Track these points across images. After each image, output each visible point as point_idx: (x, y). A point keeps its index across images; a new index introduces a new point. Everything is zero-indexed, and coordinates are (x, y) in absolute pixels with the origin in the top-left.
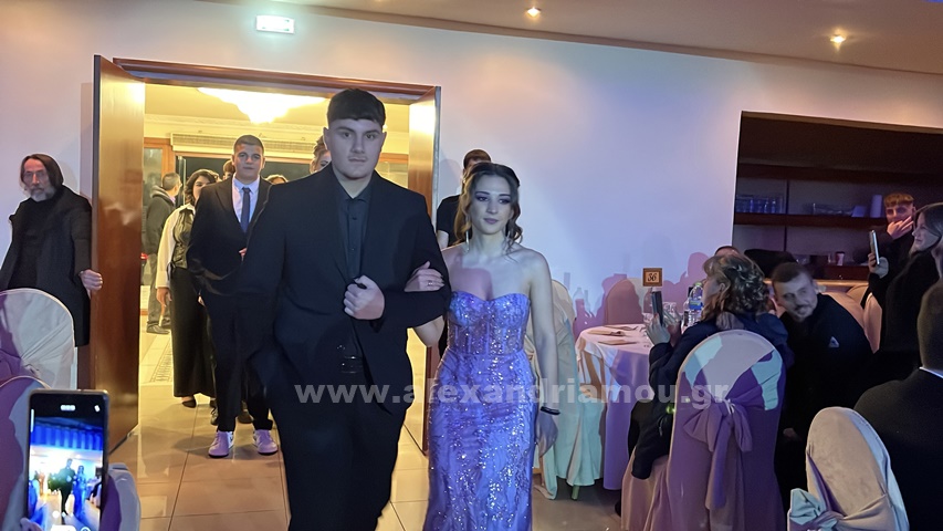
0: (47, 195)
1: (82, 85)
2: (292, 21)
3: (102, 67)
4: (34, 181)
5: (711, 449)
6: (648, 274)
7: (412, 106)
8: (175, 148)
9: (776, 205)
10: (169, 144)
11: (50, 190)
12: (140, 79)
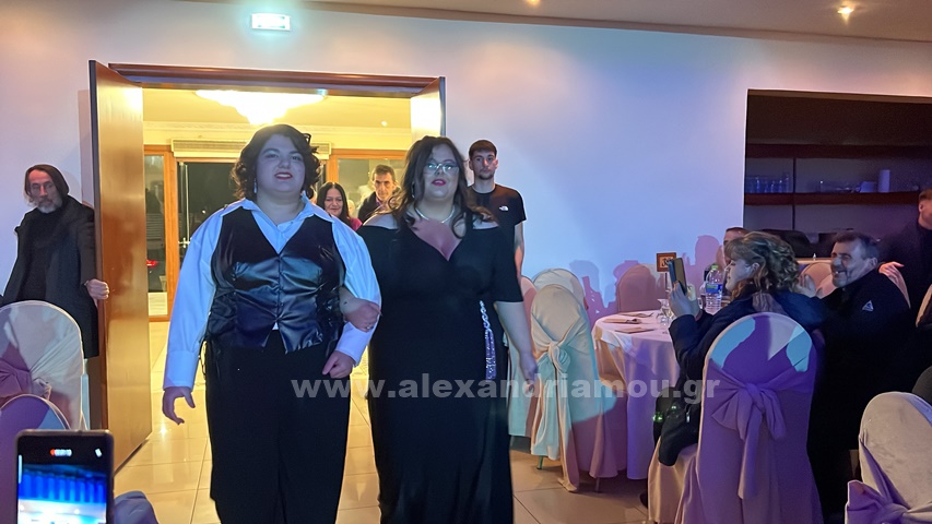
0: (55, 206)
1: (79, 92)
2: (287, 18)
3: (98, 73)
4: (43, 193)
5: (742, 437)
6: (661, 259)
7: (413, 99)
8: (176, 154)
9: (784, 185)
10: (170, 151)
11: (57, 201)
12: (138, 84)
